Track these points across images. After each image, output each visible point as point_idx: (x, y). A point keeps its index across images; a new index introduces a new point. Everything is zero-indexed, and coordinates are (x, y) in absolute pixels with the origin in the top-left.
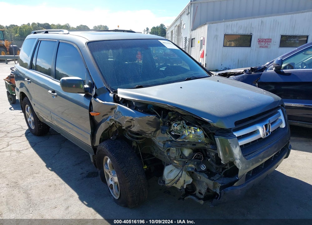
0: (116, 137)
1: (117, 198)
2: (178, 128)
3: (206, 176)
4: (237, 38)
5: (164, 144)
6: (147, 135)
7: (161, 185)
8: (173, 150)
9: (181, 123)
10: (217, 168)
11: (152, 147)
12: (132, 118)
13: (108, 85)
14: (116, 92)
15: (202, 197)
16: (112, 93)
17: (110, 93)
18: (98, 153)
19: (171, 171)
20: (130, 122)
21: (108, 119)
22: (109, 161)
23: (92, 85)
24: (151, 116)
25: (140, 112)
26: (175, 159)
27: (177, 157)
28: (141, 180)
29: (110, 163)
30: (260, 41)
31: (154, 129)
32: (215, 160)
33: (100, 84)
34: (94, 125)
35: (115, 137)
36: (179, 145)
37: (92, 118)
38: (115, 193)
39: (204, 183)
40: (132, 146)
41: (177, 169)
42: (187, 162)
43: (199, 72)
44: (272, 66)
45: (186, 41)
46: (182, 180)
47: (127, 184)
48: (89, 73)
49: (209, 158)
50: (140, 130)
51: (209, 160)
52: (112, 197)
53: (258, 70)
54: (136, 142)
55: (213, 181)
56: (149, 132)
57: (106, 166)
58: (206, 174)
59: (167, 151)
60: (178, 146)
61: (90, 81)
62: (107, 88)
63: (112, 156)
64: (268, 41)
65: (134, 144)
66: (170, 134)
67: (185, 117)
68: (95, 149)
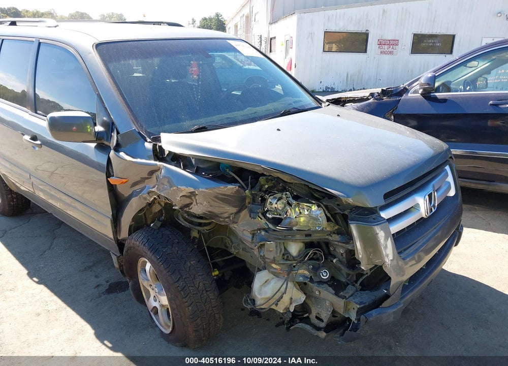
0: (161, 223)
1: (167, 331)
2: (280, 205)
3: (330, 289)
4: (342, 38)
5: (253, 235)
6: (221, 219)
7: (249, 307)
8: (271, 245)
9: (284, 196)
10: (348, 275)
11: (228, 238)
12: (192, 190)
13: (141, 126)
14: (158, 139)
15: (323, 325)
16: (150, 142)
17: (146, 141)
18: (127, 252)
19: (266, 282)
20: (189, 197)
21: (145, 191)
22: (148, 266)
23: (110, 126)
24: (230, 186)
25: (205, 178)
26: (274, 261)
27: (277, 259)
28: (212, 301)
29: (151, 272)
30: (381, 43)
31: (234, 210)
32: (345, 260)
33: (126, 124)
34: (118, 203)
35: (159, 224)
36: (280, 237)
37: (112, 189)
38: (163, 324)
39: (327, 302)
40: (190, 237)
41: (278, 279)
42: (294, 266)
43: (301, 99)
44: (418, 87)
45: (261, 41)
46: (286, 298)
47: (187, 309)
48: (103, 103)
49: (335, 257)
50: (209, 212)
51: (334, 261)
52: (157, 330)
53: (394, 93)
54: (199, 231)
55: (343, 299)
56: (226, 215)
57: (143, 274)
58: (330, 286)
59: (258, 248)
60: (280, 239)
61: (105, 118)
62: (139, 133)
63: (155, 259)
64: (393, 43)
65: (195, 234)
66: (265, 216)
67: (290, 185)
68: (121, 245)
